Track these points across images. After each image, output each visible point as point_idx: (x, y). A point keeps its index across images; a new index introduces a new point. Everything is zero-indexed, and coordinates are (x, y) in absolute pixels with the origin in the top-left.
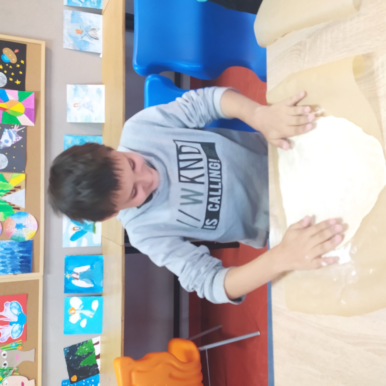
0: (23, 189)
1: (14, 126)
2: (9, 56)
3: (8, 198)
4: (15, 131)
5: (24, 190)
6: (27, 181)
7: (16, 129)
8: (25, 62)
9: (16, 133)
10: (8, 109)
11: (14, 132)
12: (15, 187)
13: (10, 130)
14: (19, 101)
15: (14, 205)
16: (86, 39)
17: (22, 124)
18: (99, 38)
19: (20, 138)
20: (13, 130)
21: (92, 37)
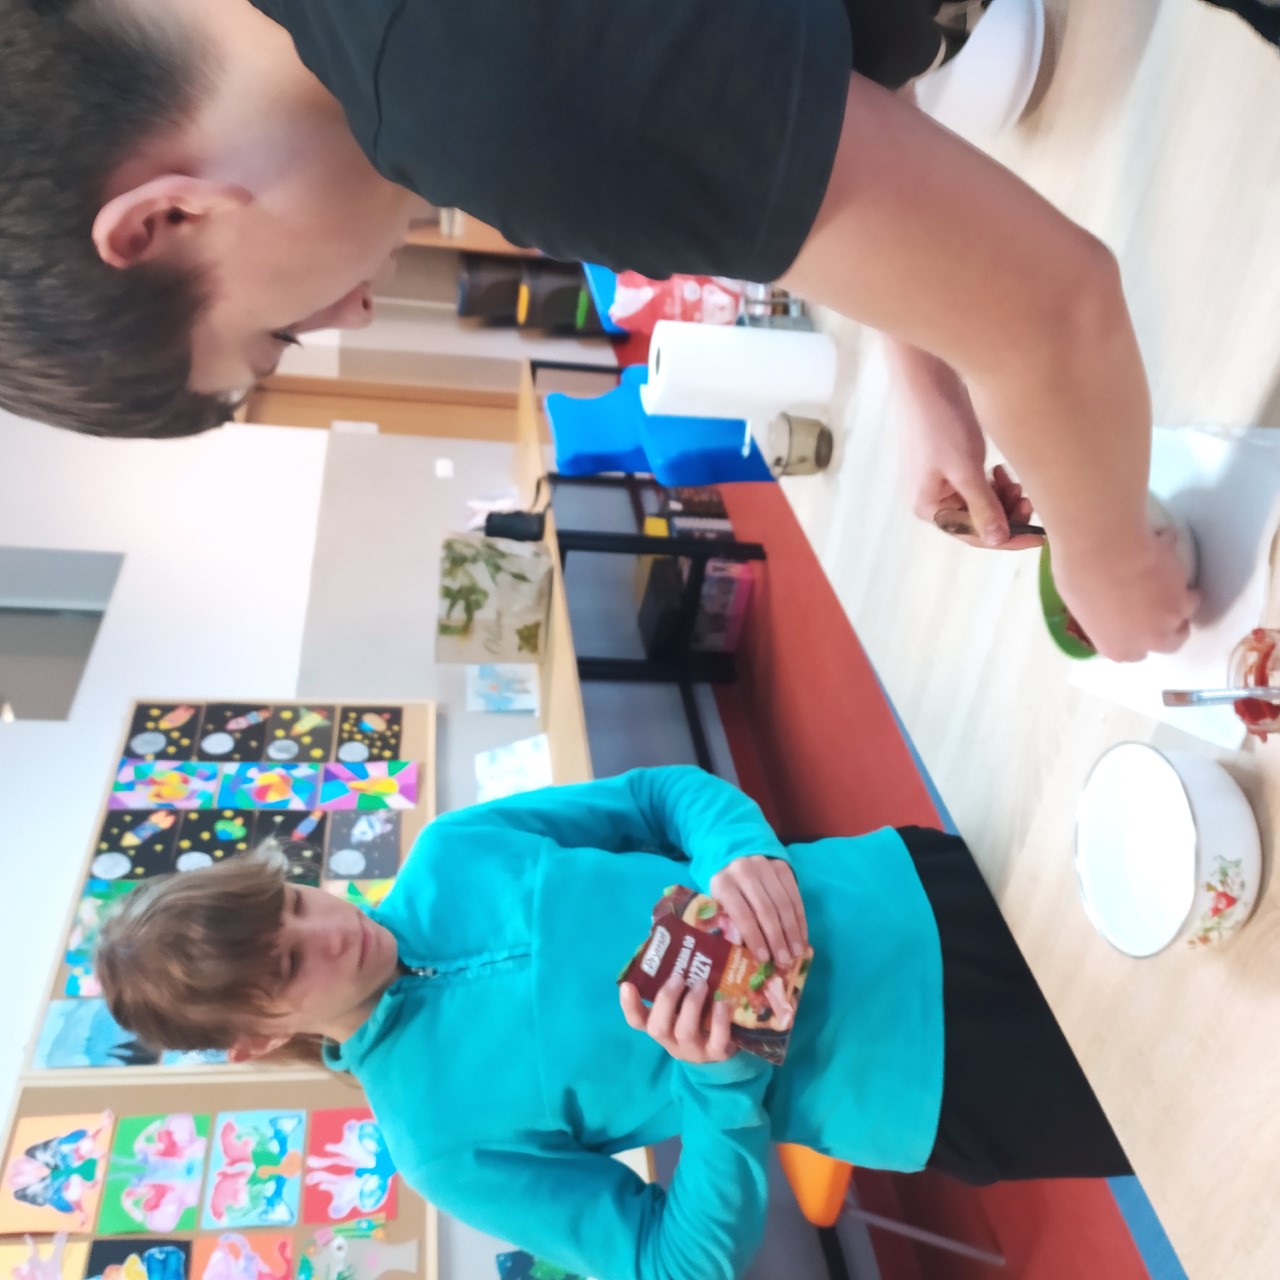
1: (378, 811)
2: (374, 723)
4: (381, 818)
8: (400, 728)
9: (381, 820)
10: (368, 789)
11: (378, 819)
13: (370, 816)
14: (388, 776)
16: (508, 694)
18: (531, 690)
19: (389, 827)
20: (375, 816)
21: (517, 691)
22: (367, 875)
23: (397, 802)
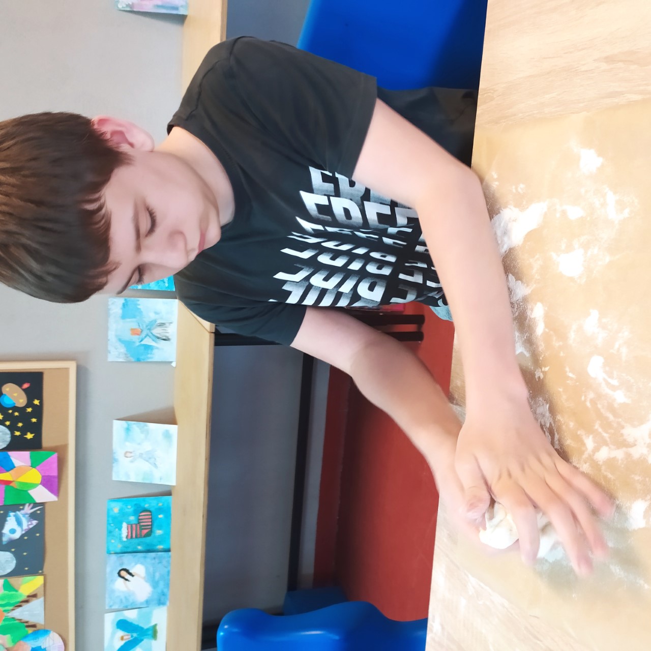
0: (40, 598)
1: (24, 505)
2: (14, 396)
3: (18, 613)
4: (27, 514)
5: (42, 599)
6: (48, 585)
7: (28, 510)
8: (41, 403)
9: (27, 516)
10: (14, 481)
11: (24, 515)
12: (29, 596)
13: (18, 512)
14: (31, 466)
15: (27, 622)
16: (148, 341)
17: (38, 501)
18: (170, 337)
19: (35, 522)
20: (22, 512)
21: (158, 338)
22: (18, 572)
23: (41, 494)
